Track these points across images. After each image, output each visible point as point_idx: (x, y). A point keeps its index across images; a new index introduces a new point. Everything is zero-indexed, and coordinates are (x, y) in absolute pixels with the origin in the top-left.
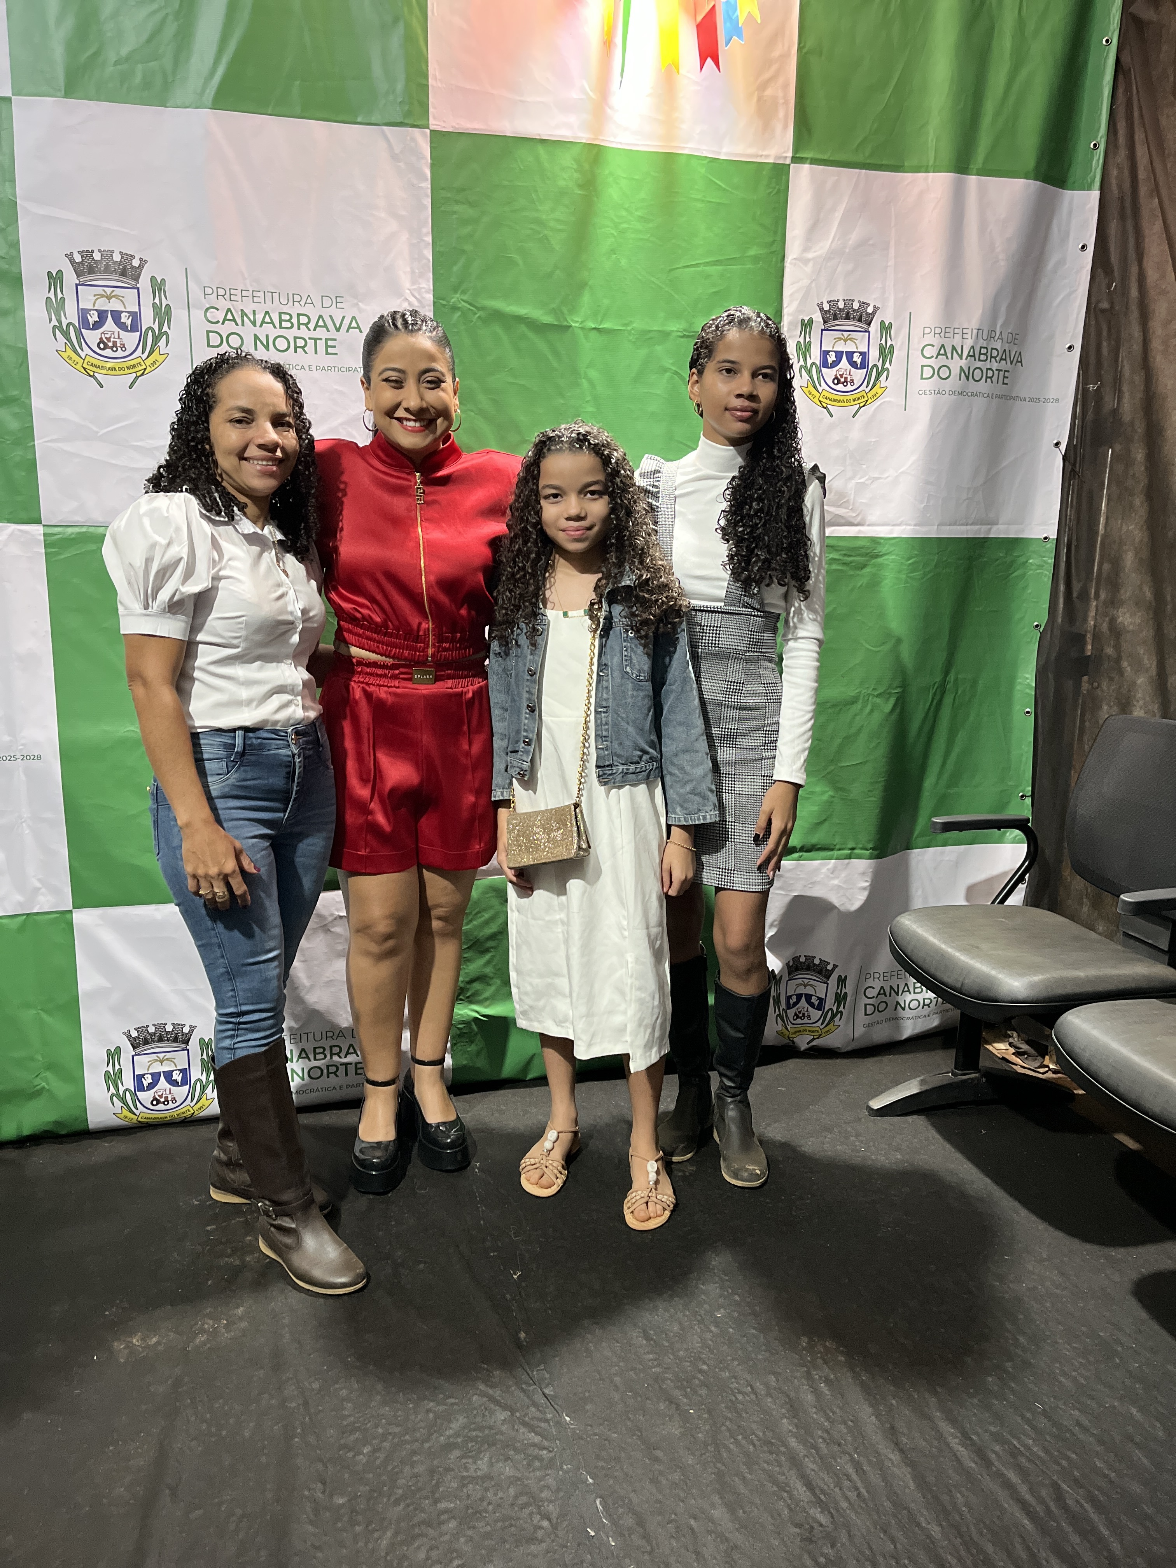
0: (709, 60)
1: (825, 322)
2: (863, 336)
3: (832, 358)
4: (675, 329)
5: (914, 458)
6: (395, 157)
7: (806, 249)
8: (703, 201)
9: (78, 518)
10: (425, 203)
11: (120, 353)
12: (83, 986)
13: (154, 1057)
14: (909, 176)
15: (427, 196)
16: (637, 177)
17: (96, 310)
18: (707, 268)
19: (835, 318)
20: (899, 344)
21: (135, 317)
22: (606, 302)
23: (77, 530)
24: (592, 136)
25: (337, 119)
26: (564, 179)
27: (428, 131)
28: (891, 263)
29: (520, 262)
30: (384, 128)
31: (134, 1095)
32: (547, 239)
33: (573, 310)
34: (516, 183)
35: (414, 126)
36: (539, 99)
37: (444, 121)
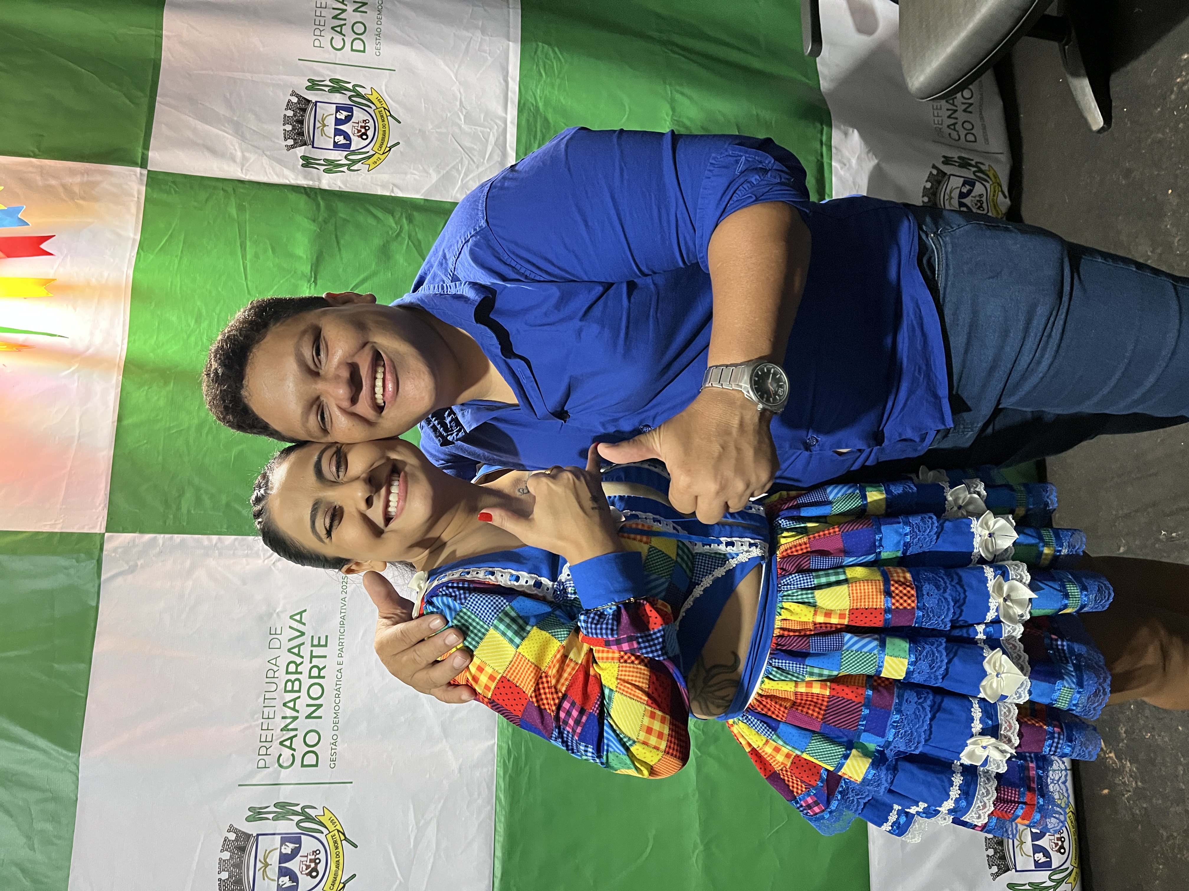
0: (44, 246)
1: (305, 144)
2: (320, 107)
3: (341, 139)
5: (441, 63)
6: (132, 570)
7: (233, 159)
8: (181, 258)
10: (178, 540)
11: (322, 856)
13: (1017, 850)
14: (165, 54)
15: (171, 538)
16: (157, 324)
17: (278, 879)
18: (248, 258)
19: (301, 134)
20: (330, 73)
21: (286, 839)
24: (116, 369)
25: (92, 625)
26: (158, 399)
27: (106, 534)
28: (248, 76)
29: (240, 447)
30: (103, 578)
31: (1055, 871)
34: (161, 448)
35: (101, 549)
36: (77, 421)
37: (97, 518)
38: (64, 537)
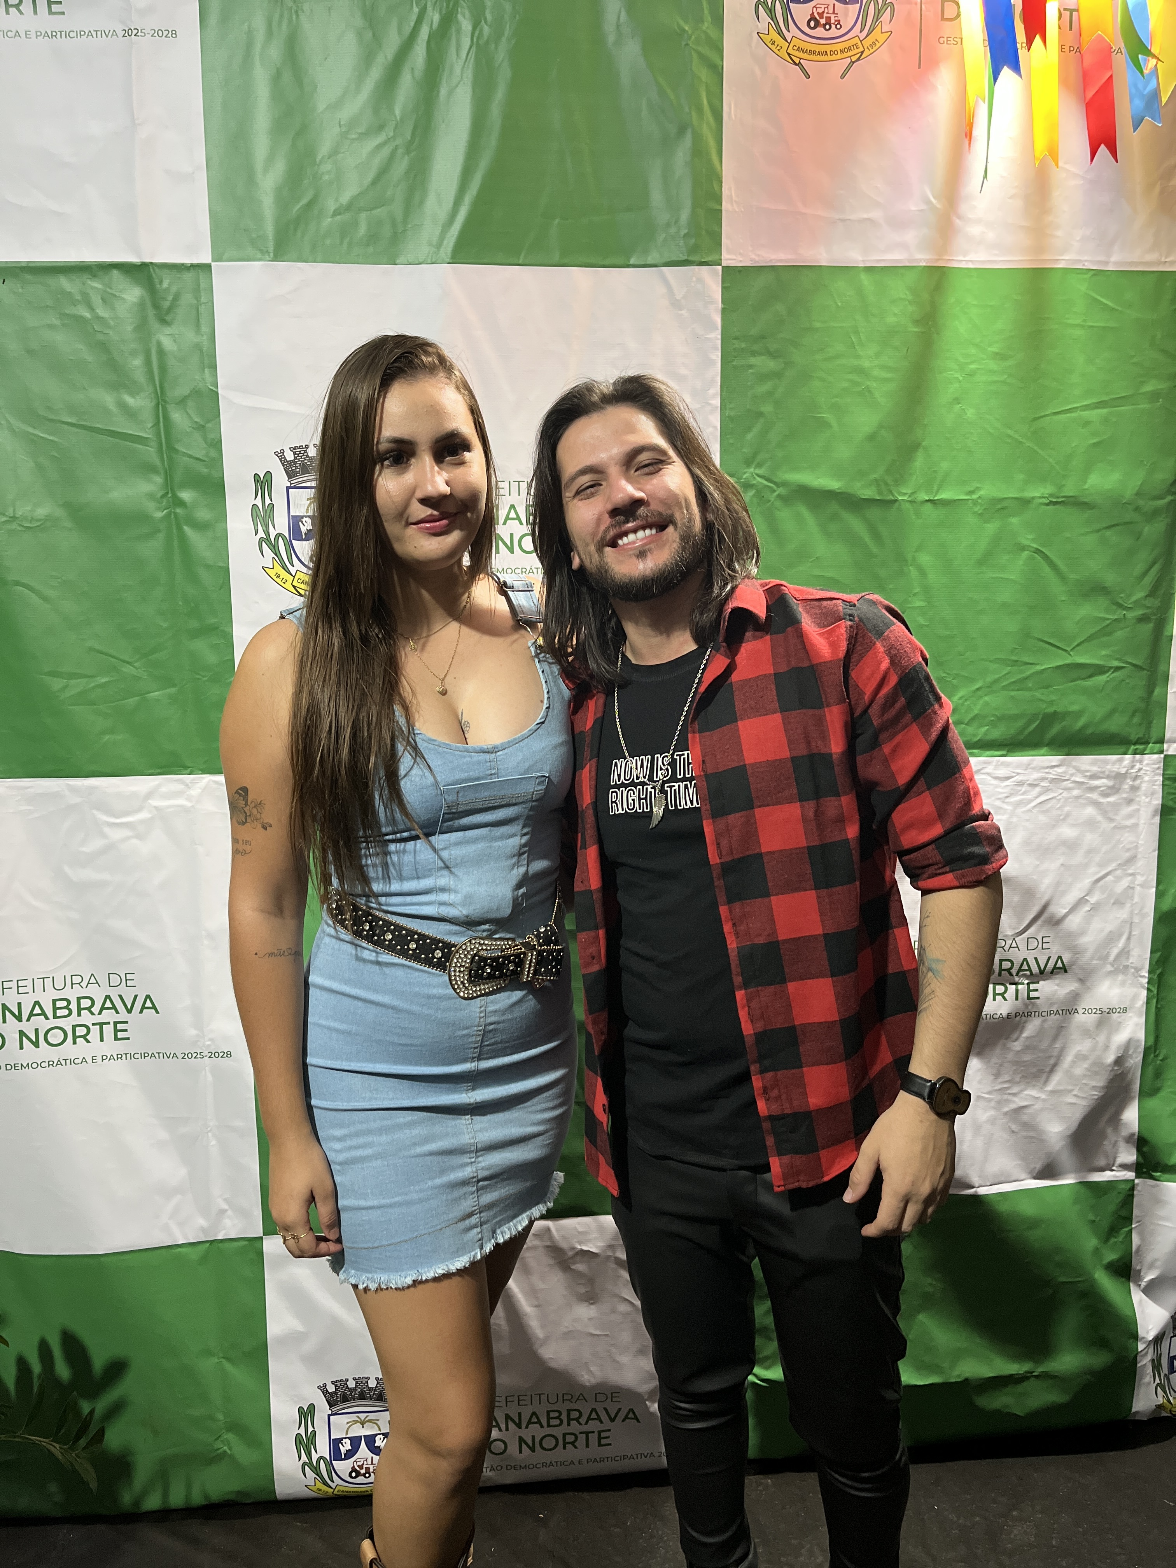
0: (1103, 149)
4: (1038, 495)
8: (1082, 327)
12: (273, 1329)
13: (354, 1417)
15: (716, 349)
16: (992, 304)
17: (310, 516)
18: (1086, 414)
22: (945, 465)
24: (935, 257)
25: (606, 263)
29: (834, 424)
30: (663, 269)
31: (329, 1465)
32: (870, 392)
33: (900, 480)
34: (832, 324)
35: (702, 264)
36: (865, 216)
38: (716, 215)
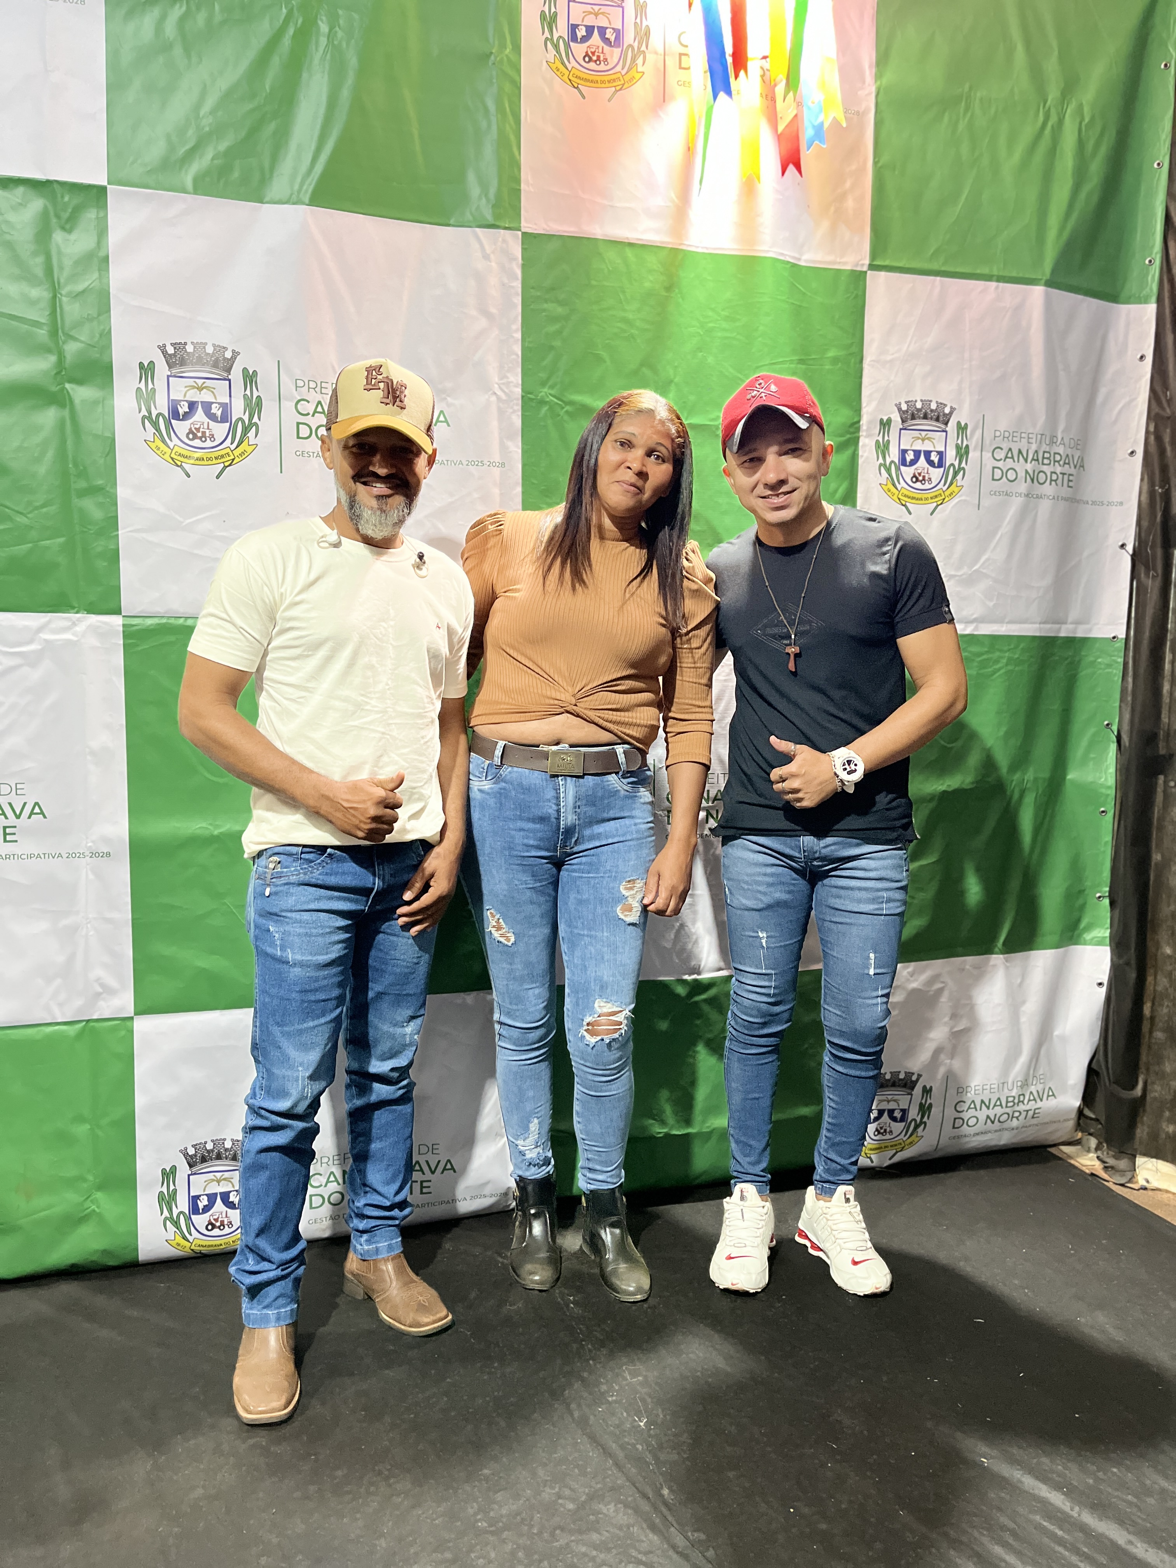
0: (791, 167)
1: (903, 421)
2: (941, 436)
3: (910, 456)
6: (486, 257)
7: (884, 351)
8: (787, 302)
9: (159, 609)
10: (516, 301)
11: (209, 444)
12: (141, 1100)
13: (211, 1176)
14: (982, 284)
15: (518, 295)
17: (187, 401)
18: (793, 366)
19: (913, 417)
20: (974, 445)
21: (226, 408)
22: (692, 398)
23: (156, 621)
25: (433, 221)
26: (651, 281)
27: (520, 233)
28: (966, 365)
29: (607, 358)
30: (477, 230)
31: (188, 1219)
32: (633, 337)
34: (606, 283)
35: (505, 228)
36: (627, 205)
37: (536, 224)
38: (517, 193)
